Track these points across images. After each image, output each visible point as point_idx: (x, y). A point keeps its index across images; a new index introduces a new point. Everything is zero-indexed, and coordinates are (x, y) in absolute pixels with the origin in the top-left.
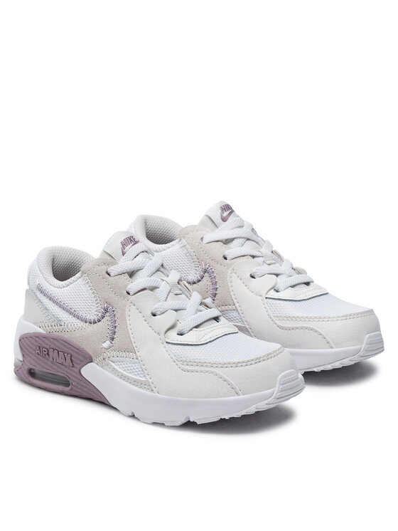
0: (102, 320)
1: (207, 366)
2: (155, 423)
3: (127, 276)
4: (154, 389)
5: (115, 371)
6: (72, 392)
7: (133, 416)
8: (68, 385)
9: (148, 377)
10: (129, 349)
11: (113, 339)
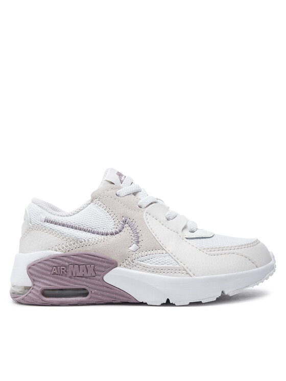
0: (123, 230)
1: (226, 250)
2: (191, 304)
3: (133, 196)
4: (189, 272)
5: (145, 268)
6: (91, 300)
7: (168, 303)
8: (86, 294)
9: (180, 264)
10: (157, 247)
11: (138, 242)
